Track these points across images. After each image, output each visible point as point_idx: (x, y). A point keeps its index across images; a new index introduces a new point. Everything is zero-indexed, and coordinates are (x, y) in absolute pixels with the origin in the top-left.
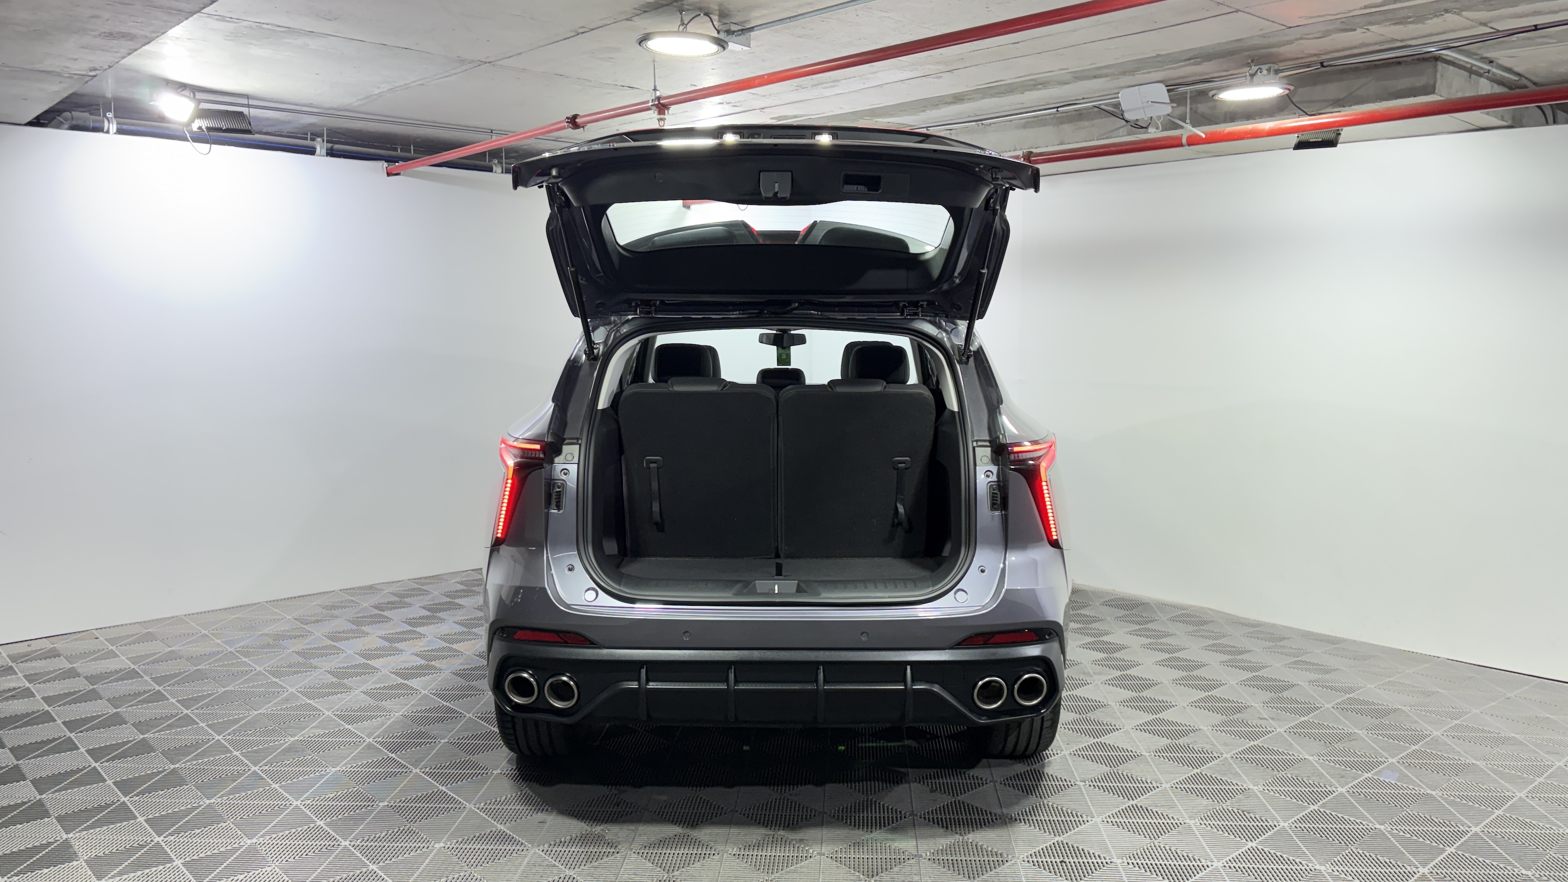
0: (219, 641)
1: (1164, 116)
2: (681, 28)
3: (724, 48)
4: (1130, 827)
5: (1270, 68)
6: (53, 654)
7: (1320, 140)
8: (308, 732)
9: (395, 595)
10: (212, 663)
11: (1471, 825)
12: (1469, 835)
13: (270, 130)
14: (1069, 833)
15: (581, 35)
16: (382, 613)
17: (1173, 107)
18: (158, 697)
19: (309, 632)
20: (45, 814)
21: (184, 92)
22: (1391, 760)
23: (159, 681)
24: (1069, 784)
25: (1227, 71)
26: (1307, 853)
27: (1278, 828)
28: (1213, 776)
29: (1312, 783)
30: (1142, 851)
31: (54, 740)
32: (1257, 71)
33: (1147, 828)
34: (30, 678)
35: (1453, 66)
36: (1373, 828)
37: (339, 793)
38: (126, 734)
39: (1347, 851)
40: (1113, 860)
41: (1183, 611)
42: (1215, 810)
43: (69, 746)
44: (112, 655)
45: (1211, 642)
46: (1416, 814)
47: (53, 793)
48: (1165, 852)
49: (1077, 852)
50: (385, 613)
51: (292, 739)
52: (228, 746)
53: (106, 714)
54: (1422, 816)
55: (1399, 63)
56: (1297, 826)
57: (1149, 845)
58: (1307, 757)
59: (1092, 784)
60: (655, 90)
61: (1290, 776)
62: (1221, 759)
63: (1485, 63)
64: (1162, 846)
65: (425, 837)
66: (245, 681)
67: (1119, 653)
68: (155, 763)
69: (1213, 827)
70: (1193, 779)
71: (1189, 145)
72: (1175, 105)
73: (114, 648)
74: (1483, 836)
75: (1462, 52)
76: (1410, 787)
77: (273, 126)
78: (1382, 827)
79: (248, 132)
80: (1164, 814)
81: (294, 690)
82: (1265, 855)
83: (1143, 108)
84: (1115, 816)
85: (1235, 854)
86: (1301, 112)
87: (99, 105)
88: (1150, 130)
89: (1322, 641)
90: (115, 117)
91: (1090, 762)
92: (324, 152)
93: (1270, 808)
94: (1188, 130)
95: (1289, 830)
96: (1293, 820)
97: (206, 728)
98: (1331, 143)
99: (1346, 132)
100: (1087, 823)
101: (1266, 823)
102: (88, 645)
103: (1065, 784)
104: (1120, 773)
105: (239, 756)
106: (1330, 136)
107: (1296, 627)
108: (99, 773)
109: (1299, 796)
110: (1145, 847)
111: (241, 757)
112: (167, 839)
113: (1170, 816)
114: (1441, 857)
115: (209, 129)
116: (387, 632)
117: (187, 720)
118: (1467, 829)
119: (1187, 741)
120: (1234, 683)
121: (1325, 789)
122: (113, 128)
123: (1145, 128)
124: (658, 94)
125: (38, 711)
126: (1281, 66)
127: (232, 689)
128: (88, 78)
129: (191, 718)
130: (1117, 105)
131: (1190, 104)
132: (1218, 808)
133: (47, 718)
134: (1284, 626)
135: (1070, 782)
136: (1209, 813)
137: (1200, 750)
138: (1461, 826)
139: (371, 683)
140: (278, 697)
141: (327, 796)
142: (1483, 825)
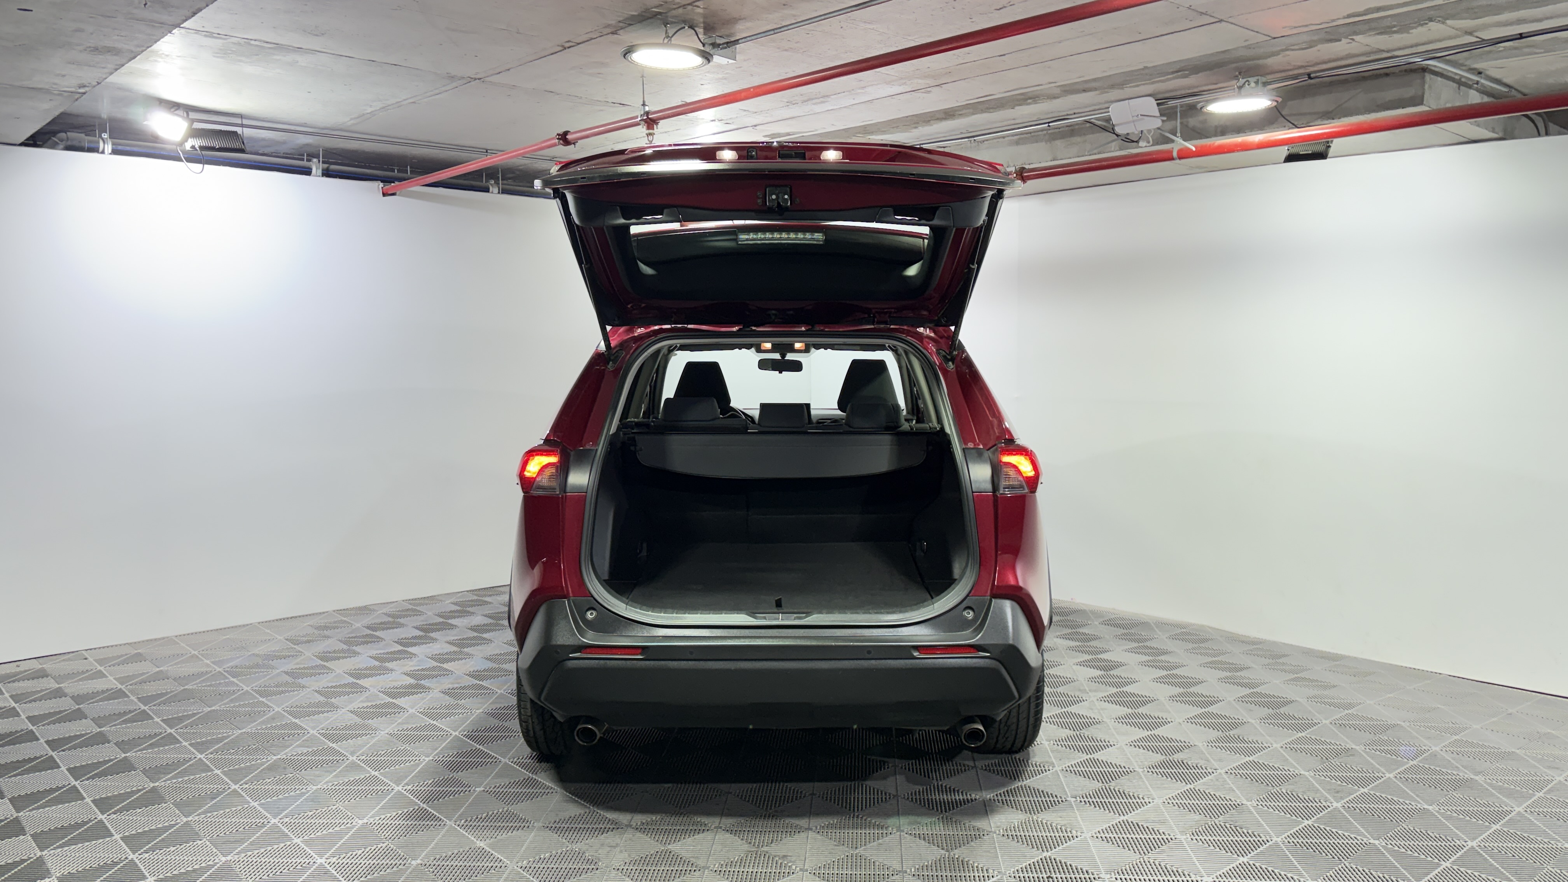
0: (208, 662)
1: (1154, 129)
2: (666, 41)
3: (709, 61)
4: (1119, 843)
5: (1258, 80)
6: (42, 674)
7: (1310, 152)
8: (291, 750)
9: (389, 616)
10: (200, 683)
11: (1467, 840)
12: (1465, 849)
13: (266, 151)
14: (1058, 848)
15: (567, 50)
16: (374, 633)
17: (1163, 121)
18: (144, 716)
19: (299, 652)
20: (22, 831)
21: (176, 112)
22: (1388, 775)
23: (144, 700)
24: (1060, 800)
25: (1216, 84)
26: (1300, 868)
27: (1271, 843)
28: (1207, 792)
29: (1307, 798)
30: (1131, 866)
31: (36, 758)
32: (1244, 84)
33: (1137, 843)
34: (16, 698)
35: (1441, 77)
36: (1367, 843)
37: (318, 811)
38: (109, 753)
39: (1340, 866)
40: (1101, 876)
41: (1183, 630)
42: (1207, 826)
43: (51, 764)
44: (100, 675)
45: (1210, 659)
46: (1412, 828)
47: (30, 811)
48: (1154, 867)
49: (1065, 868)
50: (378, 634)
51: (275, 758)
52: (210, 765)
53: (89, 733)
54: (1418, 830)
55: (1387, 75)
56: (1291, 841)
57: (1138, 861)
58: (1302, 772)
59: (1083, 800)
60: (644, 105)
61: (1284, 792)
62: (1215, 774)
63: (1473, 74)
64: (1152, 861)
65: (402, 854)
66: (232, 701)
67: (1116, 670)
68: (136, 782)
69: (1205, 842)
70: (1188, 794)
71: (1180, 158)
72: (1165, 118)
73: (102, 668)
74: (1479, 850)
75: (1448, 62)
76: (1407, 802)
77: (269, 146)
78: (1377, 842)
79: (242, 151)
80: (1155, 829)
81: (279, 710)
82: (1256, 870)
83: (1134, 121)
84: (1105, 831)
85: (1225, 869)
86: (1291, 125)
87: (94, 126)
88: (1142, 144)
89: (1322, 657)
90: (111, 137)
91: (1082, 778)
92: (320, 172)
93: (1263, 823)
94: (1179, 143)
95: (1282, 845)
96: (1286, 835)
97: (189, 747)
98: (1321, 155)
99: (1337, 144)
100: (1076, 839)
101: (1259, 838)
102: (78, 666)
103: (1056, 800)
104: (1112, 788)
105: (220, 774)
106: (1320, 148)
107: (1297, 644)
108: (78, 791)
109: (1293, 812)
110: (1134, 863)
111: (222, 775)
112: (141, 856)
113: (1161, 831)
114: (1436, 872)
115: (202, 148)
116: (379, 652)
117: (171, 739)
118: (1464, 843)
119: (1182, 757)
120: (1232, 699)
121: (1320, 804)
122: (108, 148)
123: (1136, 142)
124: (647, 109)
125: (22, 730)
126: (1270, 78)
127: (218, 708)
128: (78, 96)
129: (175, 737)
130: (1108, 120)
131: (1181, 118)
132: (1210, 824)
133: (31, 737)
134: (1284, 644)
135: (1061, 797)
136: (1200, 828)
137: (1195, 766)
138: (1457, 841)
139: (358, 702)
140: (265, 715)
141: (306, 814)
142: (1479, 839)
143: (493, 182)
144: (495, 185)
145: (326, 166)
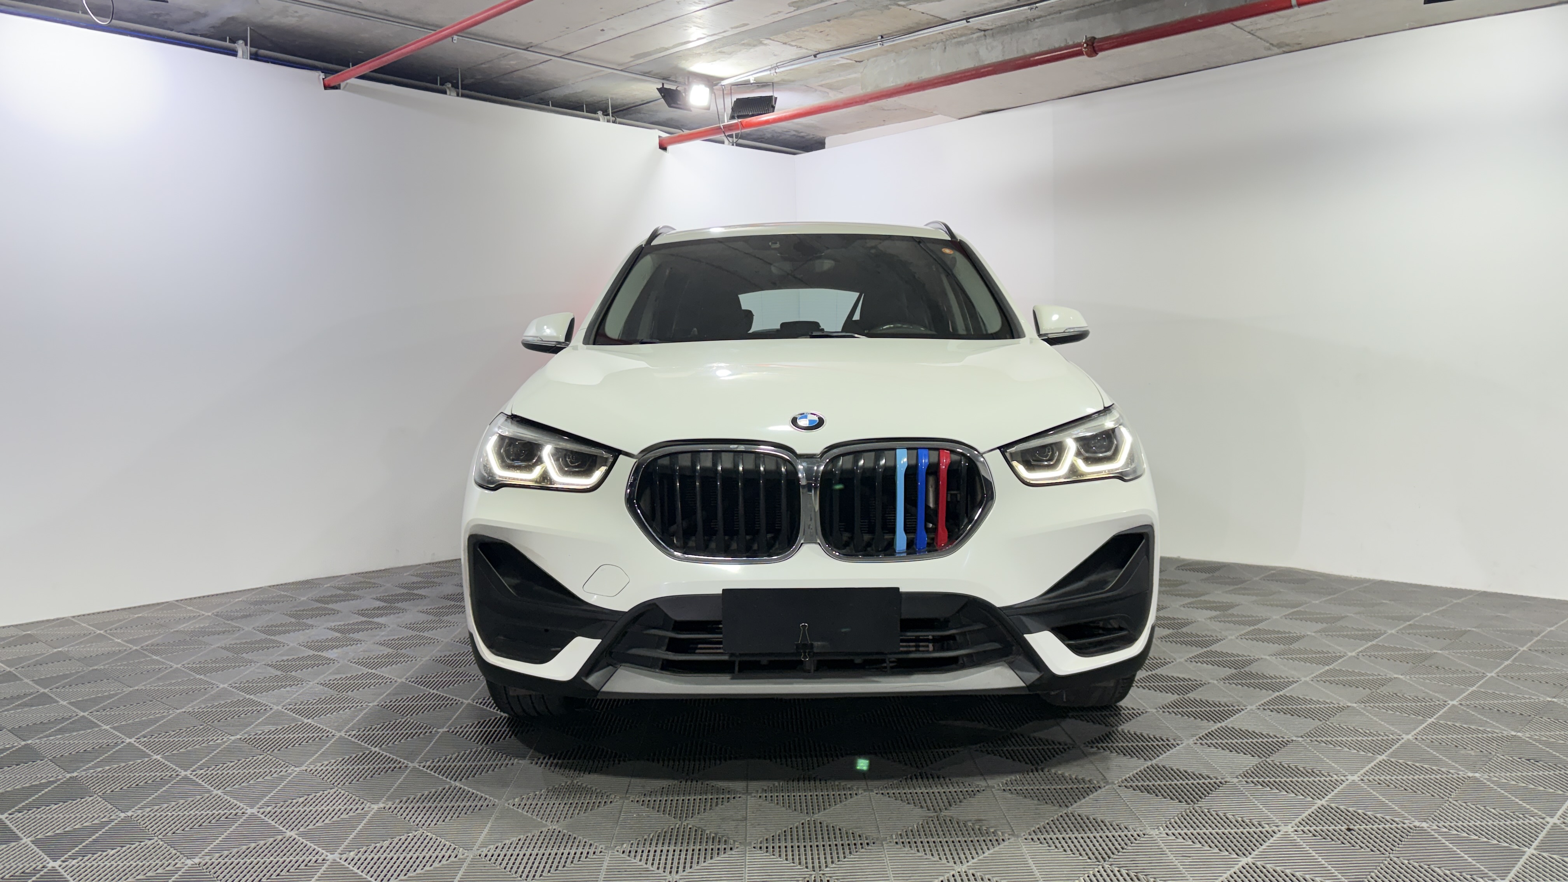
0: (120, 641)
8: (253, 729)
10: (112, 662)
18: (44, 700)
19: (236, 627)
23: (43, 682)
51: (233, 738)
52: (145, 749)
66: (159, 679)
68: (44, 772)
81: (226, 686)
92: (247, 54)
97: (112, 730)
127: (143, 687)
129: (90, 720)
139: (328, 674)
140: (207, 693)
143: (450, 85)
144: (453, 89)
145: (254, 50)
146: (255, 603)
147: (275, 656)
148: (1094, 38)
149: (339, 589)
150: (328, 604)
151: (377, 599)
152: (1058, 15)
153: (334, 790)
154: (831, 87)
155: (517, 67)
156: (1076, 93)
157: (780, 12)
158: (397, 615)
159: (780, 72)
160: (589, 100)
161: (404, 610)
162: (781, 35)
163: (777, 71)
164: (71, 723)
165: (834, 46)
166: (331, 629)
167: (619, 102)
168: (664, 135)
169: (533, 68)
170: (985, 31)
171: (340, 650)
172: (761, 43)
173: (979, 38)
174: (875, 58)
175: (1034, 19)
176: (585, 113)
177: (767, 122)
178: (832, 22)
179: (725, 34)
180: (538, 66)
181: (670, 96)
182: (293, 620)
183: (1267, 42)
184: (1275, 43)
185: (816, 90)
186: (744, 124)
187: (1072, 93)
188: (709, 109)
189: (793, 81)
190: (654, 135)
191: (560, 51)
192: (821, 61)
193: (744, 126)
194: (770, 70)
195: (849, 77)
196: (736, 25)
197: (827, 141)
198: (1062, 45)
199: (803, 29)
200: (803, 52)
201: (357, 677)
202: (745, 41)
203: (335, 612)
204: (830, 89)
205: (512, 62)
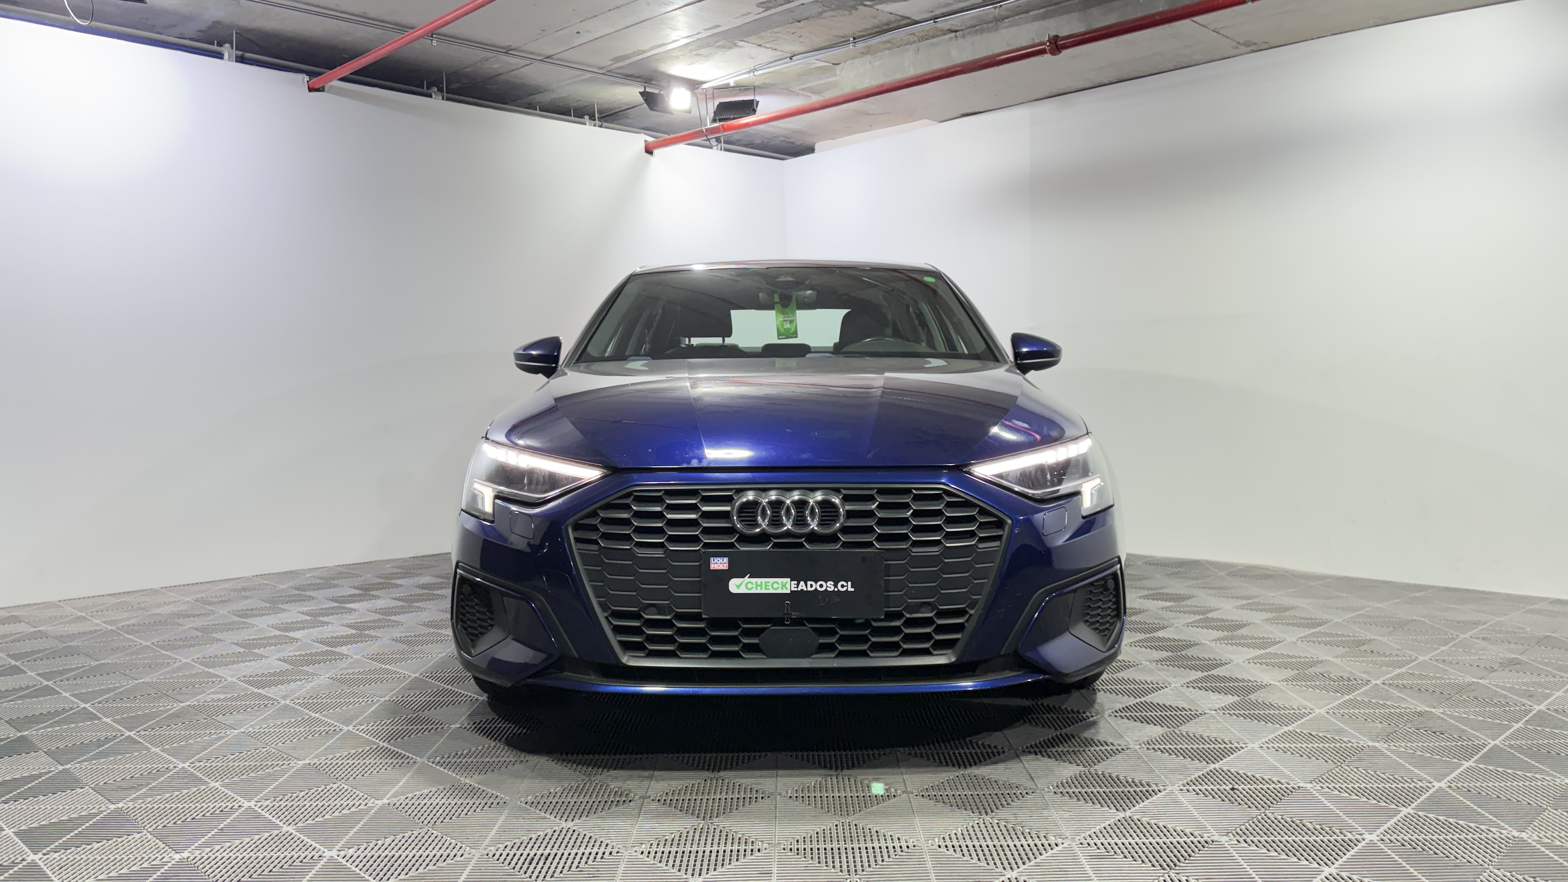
4: (1301, 753)
10: (86, 640)
14: (1226, 760)
18: (14, 671)
23: (16, 657)
24: (1197, 713)
40: (1299, 785)
49: (1247, 778)
50: (307, 593)
51: (182, 705)
52: (97, 713)
59: (1225, 712)
62: (1371, 685)
66: (127, 655)
67: (1188, 601)
81: (188, 661)
91: (1211, 693)
92: (233, 57)
97: (70, 697)
100: (1243, 750)
103: (1194, 713)
104: (1254, 701)
111: (112, 723)
117: (48, 691)
119: (1318, 671)
120: (1340, 621)
127: (110, 662)
129: (52, 688)
134: (1359, 578)
139: (288, 652)
140: (169, 667)
141: (226, 758)
143: (435, 89)
144: (439, 93)
145: (240, 53)
146: (235, 590)
147: (243, 635)
148: (1057, 37)
149: (320, 578)
150: (305, 591)
151: (355, 588)
152: (1026, 15)
153: (265, 749)
154: (813, 91)
155: (500, 71)
156: (1052, 95)
157: (749, 13)
158: (369, 601)
159: (759, 75)
160: (575, 104)
161: (377, 597)
162: (754, 37)
163: (756, 73)
164: (34, 690)
165: (810, 49)
166: (303, 613)
167: (606, 106)
168: (650, 139)
169: (515, 72)
170: (956, 31)
171: (306, 631)
172: (735, 45)
173: (950, 39)
174: (851, 61)
175: (1003, 20)
176: (572, 118)
177: (747, 125)
178: (802, 23)
179: (699, 36)
180: (520, 70)
181: (650, 99)
182: (268, 605)
183: (1234, 41)
184: (1241, 42)
185: (798, 94)
186: (725, 127)
187: (1047, 94)
188: (690, 112)
189: (774, 85)
190: (640, 140)
191: (541, 55)
192: (798, 64)
193: (725, 129)
194: (749, 72)
195: (829, 80)
196: (708, 27)
197: (817, 147)
198: (1030, 43)
199: (775, 30)
200: (778, 54)
201: (317, 654)
202: (720, 43)
203: (310, 598)
204: (813, 93)
205: (495, 66)
